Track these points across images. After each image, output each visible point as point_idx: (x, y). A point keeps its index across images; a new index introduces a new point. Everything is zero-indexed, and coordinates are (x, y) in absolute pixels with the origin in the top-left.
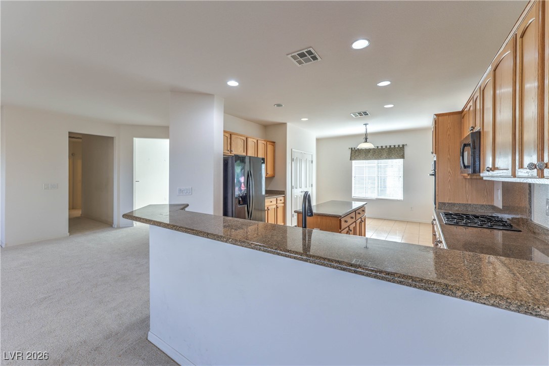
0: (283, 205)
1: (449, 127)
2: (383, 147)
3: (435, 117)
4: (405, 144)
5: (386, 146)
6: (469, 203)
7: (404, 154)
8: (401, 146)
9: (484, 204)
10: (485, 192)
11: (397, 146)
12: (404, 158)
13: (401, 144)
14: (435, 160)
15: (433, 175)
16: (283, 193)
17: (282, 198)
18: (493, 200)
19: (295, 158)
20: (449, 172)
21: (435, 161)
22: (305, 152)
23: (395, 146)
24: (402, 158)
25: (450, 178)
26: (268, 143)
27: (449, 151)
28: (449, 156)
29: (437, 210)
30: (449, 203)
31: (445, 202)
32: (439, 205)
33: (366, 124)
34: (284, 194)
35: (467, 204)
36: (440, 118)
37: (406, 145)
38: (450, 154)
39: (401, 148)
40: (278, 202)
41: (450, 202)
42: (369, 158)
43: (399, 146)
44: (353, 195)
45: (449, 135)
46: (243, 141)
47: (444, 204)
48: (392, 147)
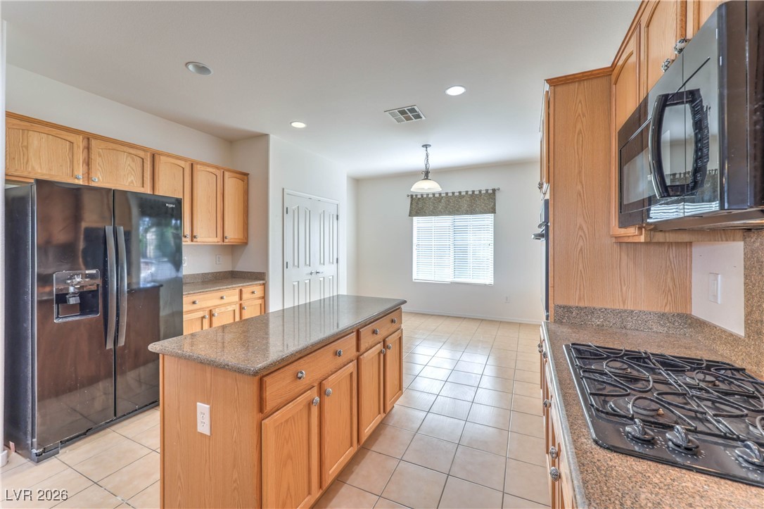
0: (260, 301)
1: (580, 111)
2: (463, 194)
3: (547, 87)
4: (496, 188)
5: (467, 192)
6: (629, 307)
7: (495, 205)
8: (490, 192)
9: (667, 310)
10: (669, 280)
11: (484, 192)
12: (495, 213)
13: (490, 188)
14: (547, 197)
15: (540, 236)
16: (260, 277)
17: (261, 288)
18: (687, 299)
19: (292, 207)
20: (581, 228)
21: (547, 202)
22: (319, 198)
23: (480, 191)
24: (492, 213)
25: (581, 243)
26: (227, 174)
27: (580, 172)
28: (579, 187)
29: (553, 327)
30: (581, 309)
31: (572, 304)
32: (556, 312)
33: (426, 146)
34: (264, 280)
35: (626, 311)
36: (559, 89)
37: (499, 189)
38: (581, 182)
39: (490, 194)
40: (245, 296)
41: (582, 305)
42: (440, 212)
43: (487, 190)
44: (415, 276)
45: (580, 132)
46: (139, 161)
47: (568, 309)
48: (477, 193)
